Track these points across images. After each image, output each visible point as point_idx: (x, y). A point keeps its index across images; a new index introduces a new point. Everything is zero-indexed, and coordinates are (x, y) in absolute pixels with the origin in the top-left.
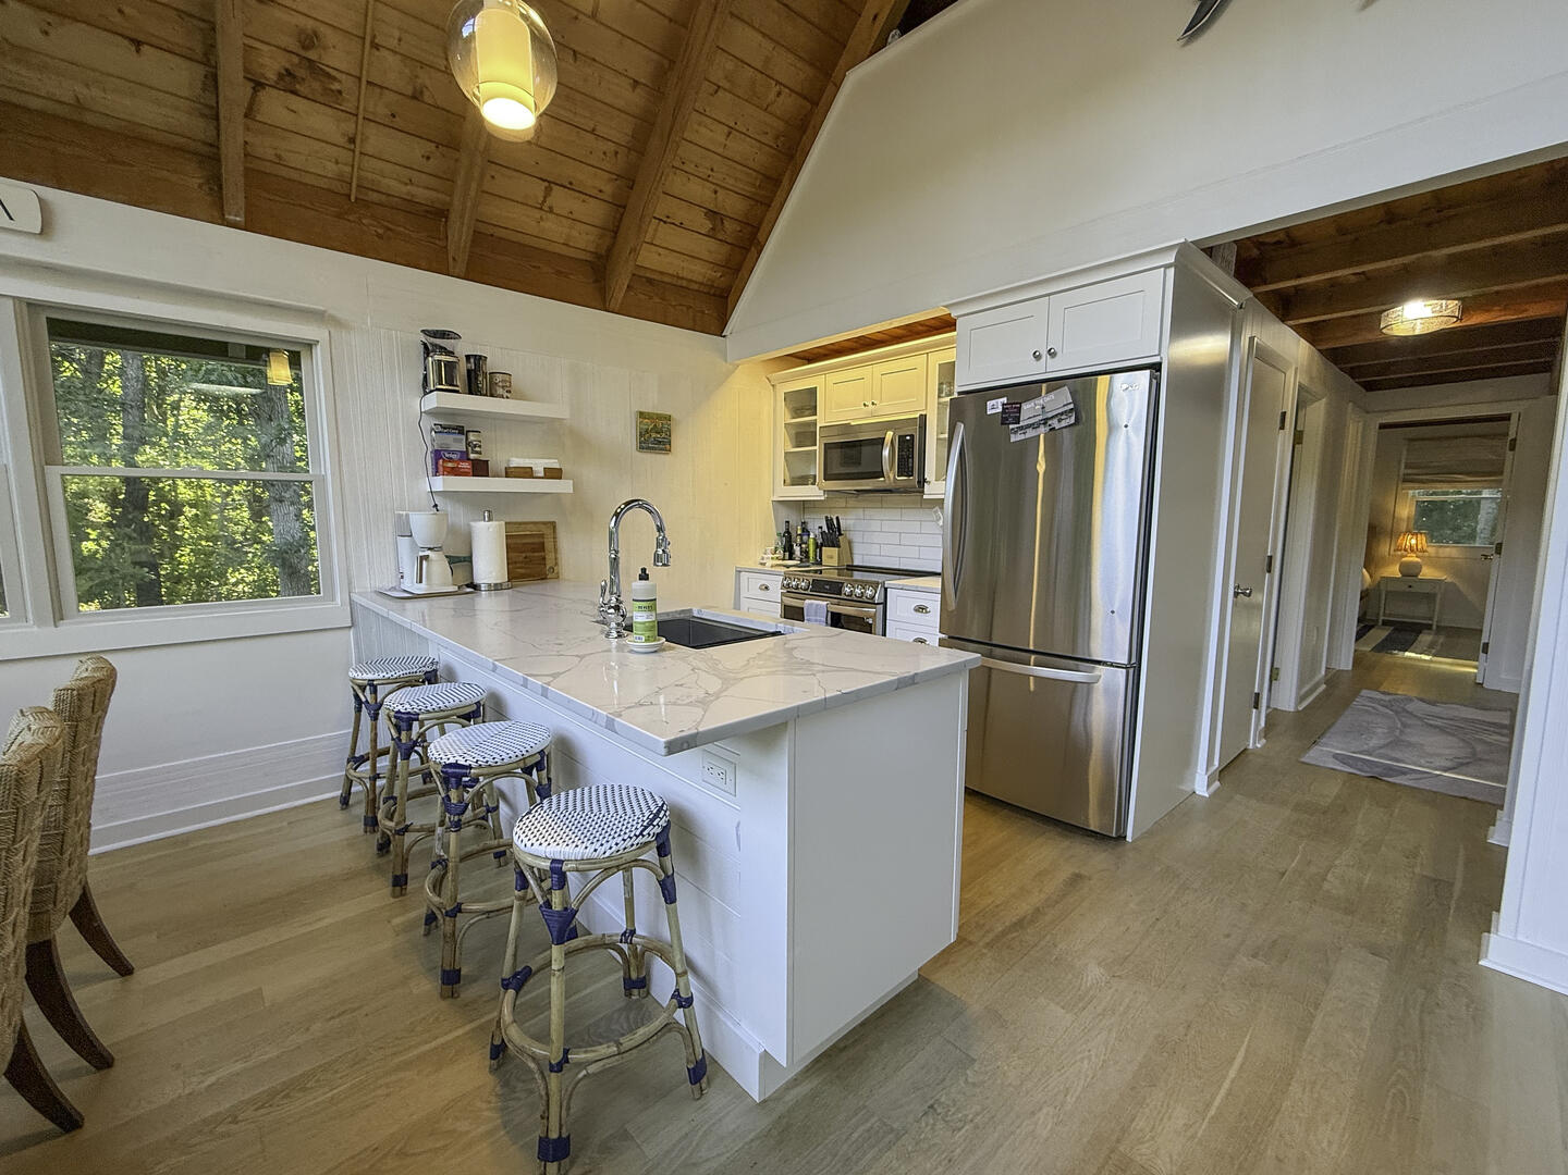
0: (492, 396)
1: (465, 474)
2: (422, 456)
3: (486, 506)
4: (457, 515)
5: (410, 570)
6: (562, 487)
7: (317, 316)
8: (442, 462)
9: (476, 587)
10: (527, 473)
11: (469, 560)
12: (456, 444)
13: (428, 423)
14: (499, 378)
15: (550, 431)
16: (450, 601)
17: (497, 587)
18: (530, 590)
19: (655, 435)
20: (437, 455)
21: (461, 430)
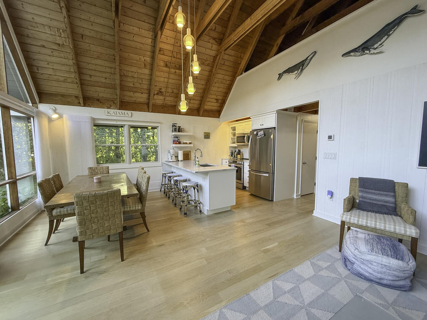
0: (182, 132)
1: (177, 144)
2: (172, 141)
3: (180, 149)
4: (176, 150)
5: (170, 158)
6: (192, 145)
7: (159, 123)
8: (175, 142)
9: (179, 161)
10: (186, 143)
11: (178, 157)
12: (176, 139)
13: (173, 136)
14: (182, 129)
15: (190, 137)
16: (175, 162)
17: (182, 161)
18: (186, 161)
19: (207, 136)
20: (174, 141)
21: (177, 137)
